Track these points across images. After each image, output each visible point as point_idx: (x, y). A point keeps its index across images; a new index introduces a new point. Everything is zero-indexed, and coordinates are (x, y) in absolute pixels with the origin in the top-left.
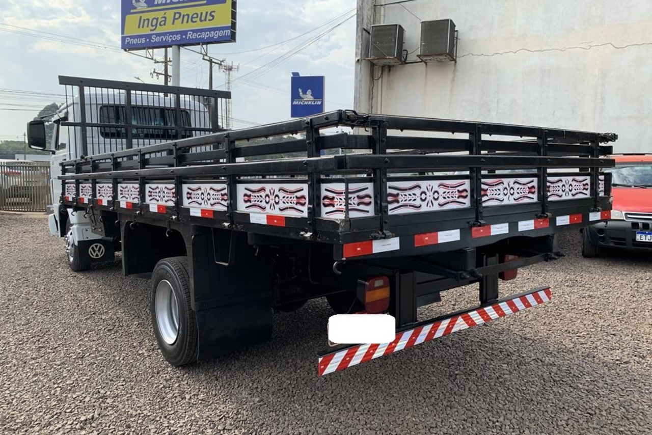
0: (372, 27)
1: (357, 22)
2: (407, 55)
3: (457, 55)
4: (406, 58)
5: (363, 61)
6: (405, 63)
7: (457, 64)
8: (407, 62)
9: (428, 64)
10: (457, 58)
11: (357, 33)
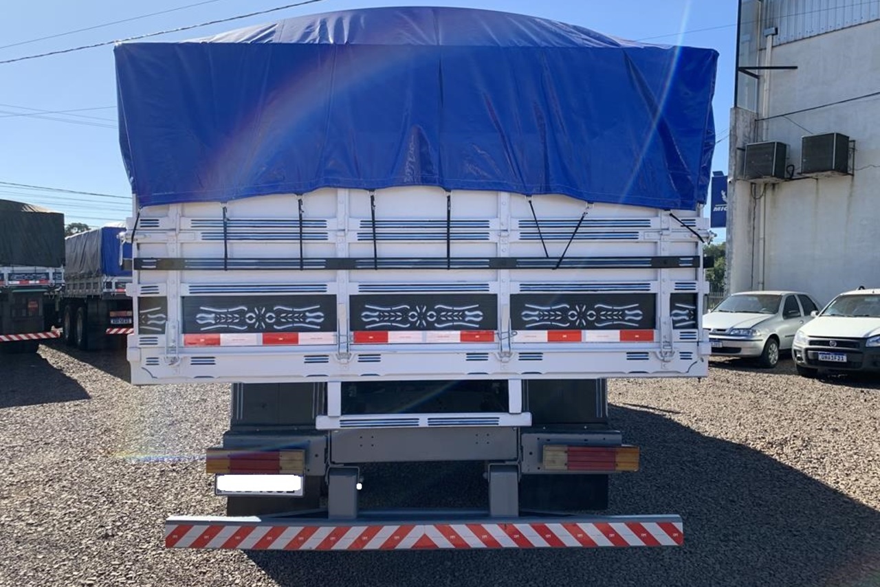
0: (748, 146)
1: (730, 143)
2: (793, 170)
3: (855, 168)
4: (793, 173)
5: (738, 182)
6: (791, 179)
7: (855, 177)
8: (794, 178)
9: (819, 181)
10: (855, 172)
11: (730, 153)
